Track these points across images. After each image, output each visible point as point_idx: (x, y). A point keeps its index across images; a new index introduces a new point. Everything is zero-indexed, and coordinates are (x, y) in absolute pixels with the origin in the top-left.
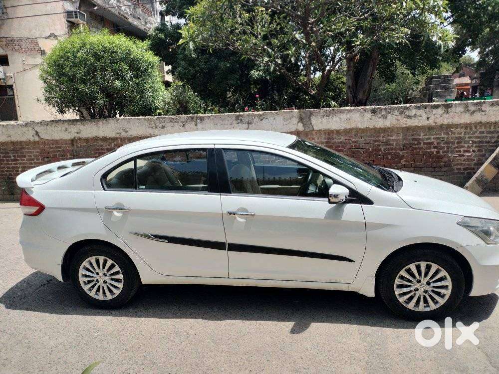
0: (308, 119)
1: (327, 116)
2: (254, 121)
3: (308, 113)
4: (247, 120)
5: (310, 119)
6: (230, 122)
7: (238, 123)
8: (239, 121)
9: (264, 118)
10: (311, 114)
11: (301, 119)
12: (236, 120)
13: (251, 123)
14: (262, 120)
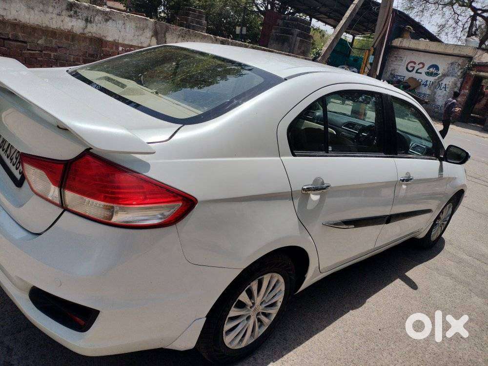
0: (163, 35)
1: (182, 37)
2: (96, 19)
3: (164, 26)
4: (85, 15)
5: (165, 36)
6: (56, 11)
7: (70, 16)
8: (72, 13)
9: (110, 18)
10: (167, 29)
11: (156, 34)
12: (67, 9)
13: (91, 22)
14: (107, 20)
